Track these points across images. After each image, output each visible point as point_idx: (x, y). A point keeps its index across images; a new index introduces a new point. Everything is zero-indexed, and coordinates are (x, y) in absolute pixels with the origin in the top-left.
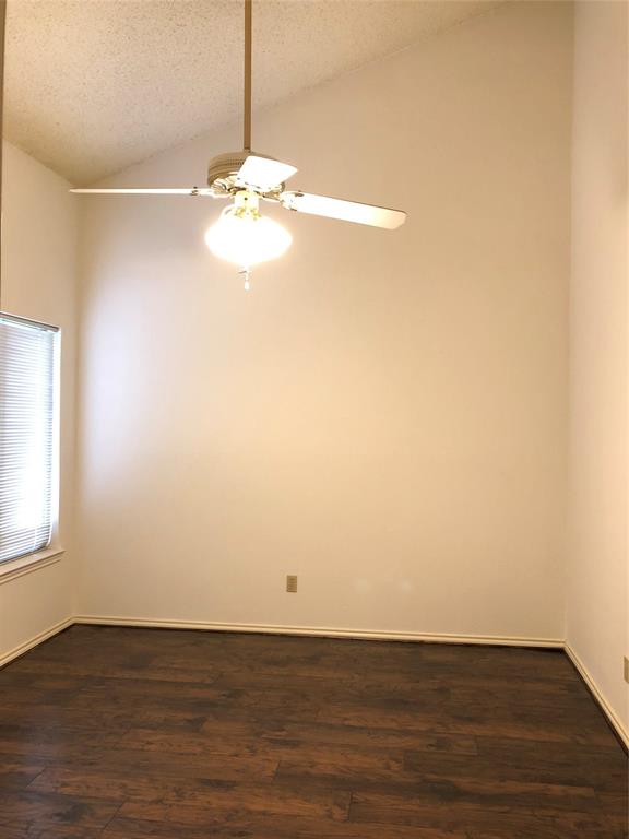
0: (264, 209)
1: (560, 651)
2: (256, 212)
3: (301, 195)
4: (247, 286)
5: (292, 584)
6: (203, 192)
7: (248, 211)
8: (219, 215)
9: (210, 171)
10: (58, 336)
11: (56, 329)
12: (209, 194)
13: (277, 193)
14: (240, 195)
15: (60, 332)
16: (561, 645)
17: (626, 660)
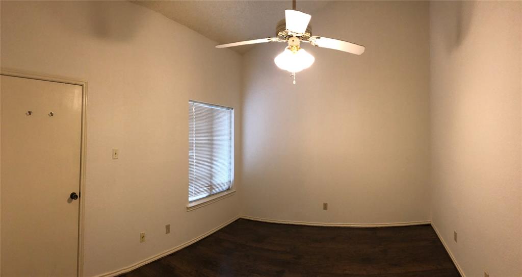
0: (302, 46)
1: (429, 225)
2: (298, 47)
3: (319, 38)
4: (294, 82)
5: (325, 206)
6: (274, 39)
7: (295, 46)
8: (284, 50)
9: (277, 28)
10: (233, 111)
11: (232, 109)
12: (276, 40)
13: (308, 38)
14: (291, 39)
15: (234, 110)
16: (430, 223)
17: (455, 232)
